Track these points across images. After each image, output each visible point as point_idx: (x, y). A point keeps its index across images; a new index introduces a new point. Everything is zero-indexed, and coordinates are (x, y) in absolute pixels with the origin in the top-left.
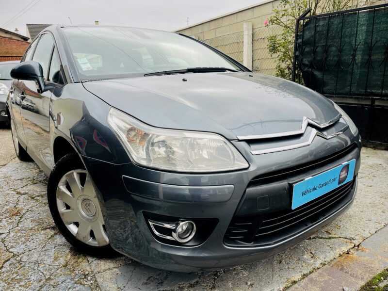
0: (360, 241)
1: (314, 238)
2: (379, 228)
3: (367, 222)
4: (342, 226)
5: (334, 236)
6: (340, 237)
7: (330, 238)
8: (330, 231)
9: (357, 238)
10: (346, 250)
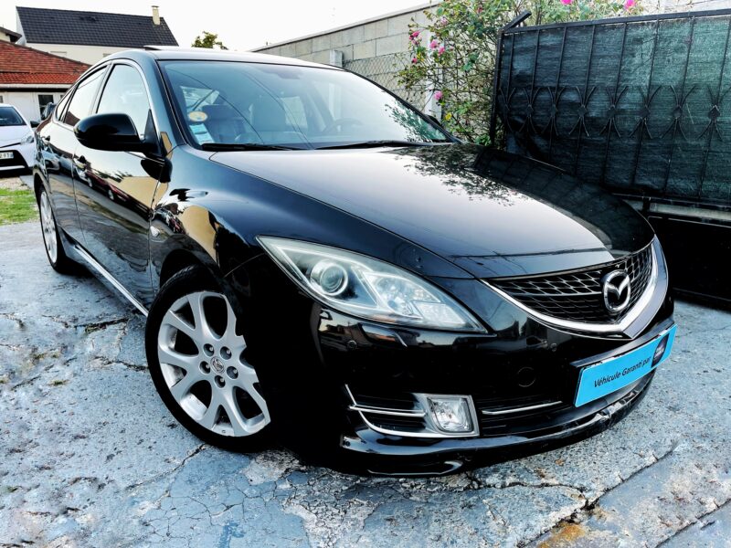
0: (599, 494)
1: (512, 484)
2: (639, 468)
3: (618, 451)
4: (569, 460)
5: (551, 481)
6: (561, 485)
7: (543, 485)
8: (543, 471)
9: (593, 486)
10: (569, 514)
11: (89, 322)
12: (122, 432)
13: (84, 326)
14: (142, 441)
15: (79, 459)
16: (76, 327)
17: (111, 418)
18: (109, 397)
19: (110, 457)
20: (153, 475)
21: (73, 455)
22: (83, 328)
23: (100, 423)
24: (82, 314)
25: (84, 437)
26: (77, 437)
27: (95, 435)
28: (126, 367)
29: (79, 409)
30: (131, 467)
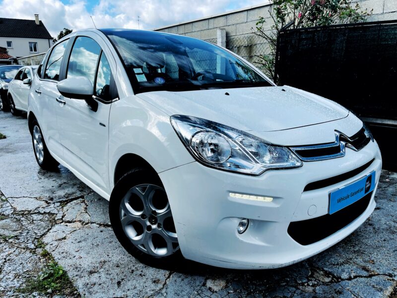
1: (355, 277)
4: (375, 261)
5: (373, 273)
6: (379, 274)
7: (371, 276)
10: (392, 290)
11: (61, 200)
12: (118, 266)
13: (59, 202)
14: (133, 271)
15: (100, 286)
16: (54, 203)
17: (107, 259)
18: (98, 245)
19: (119, 283)
20: (152, 292)
21: (95, 284)
22: (59, 204)
23: (101, 262)
24: (54, 195)
25: (95, 272)
26: (91, 273)
27: (102, 270)
28: (98, 226)
29: (83, 254)
30: (135, 288)
